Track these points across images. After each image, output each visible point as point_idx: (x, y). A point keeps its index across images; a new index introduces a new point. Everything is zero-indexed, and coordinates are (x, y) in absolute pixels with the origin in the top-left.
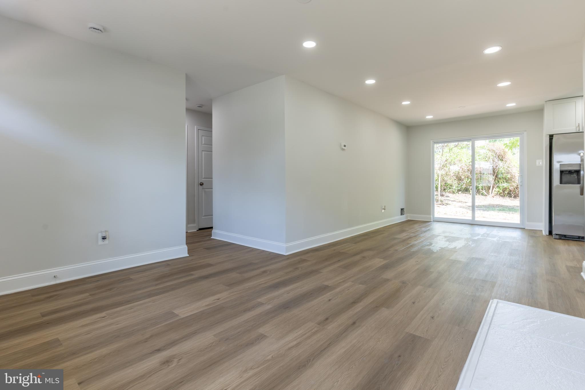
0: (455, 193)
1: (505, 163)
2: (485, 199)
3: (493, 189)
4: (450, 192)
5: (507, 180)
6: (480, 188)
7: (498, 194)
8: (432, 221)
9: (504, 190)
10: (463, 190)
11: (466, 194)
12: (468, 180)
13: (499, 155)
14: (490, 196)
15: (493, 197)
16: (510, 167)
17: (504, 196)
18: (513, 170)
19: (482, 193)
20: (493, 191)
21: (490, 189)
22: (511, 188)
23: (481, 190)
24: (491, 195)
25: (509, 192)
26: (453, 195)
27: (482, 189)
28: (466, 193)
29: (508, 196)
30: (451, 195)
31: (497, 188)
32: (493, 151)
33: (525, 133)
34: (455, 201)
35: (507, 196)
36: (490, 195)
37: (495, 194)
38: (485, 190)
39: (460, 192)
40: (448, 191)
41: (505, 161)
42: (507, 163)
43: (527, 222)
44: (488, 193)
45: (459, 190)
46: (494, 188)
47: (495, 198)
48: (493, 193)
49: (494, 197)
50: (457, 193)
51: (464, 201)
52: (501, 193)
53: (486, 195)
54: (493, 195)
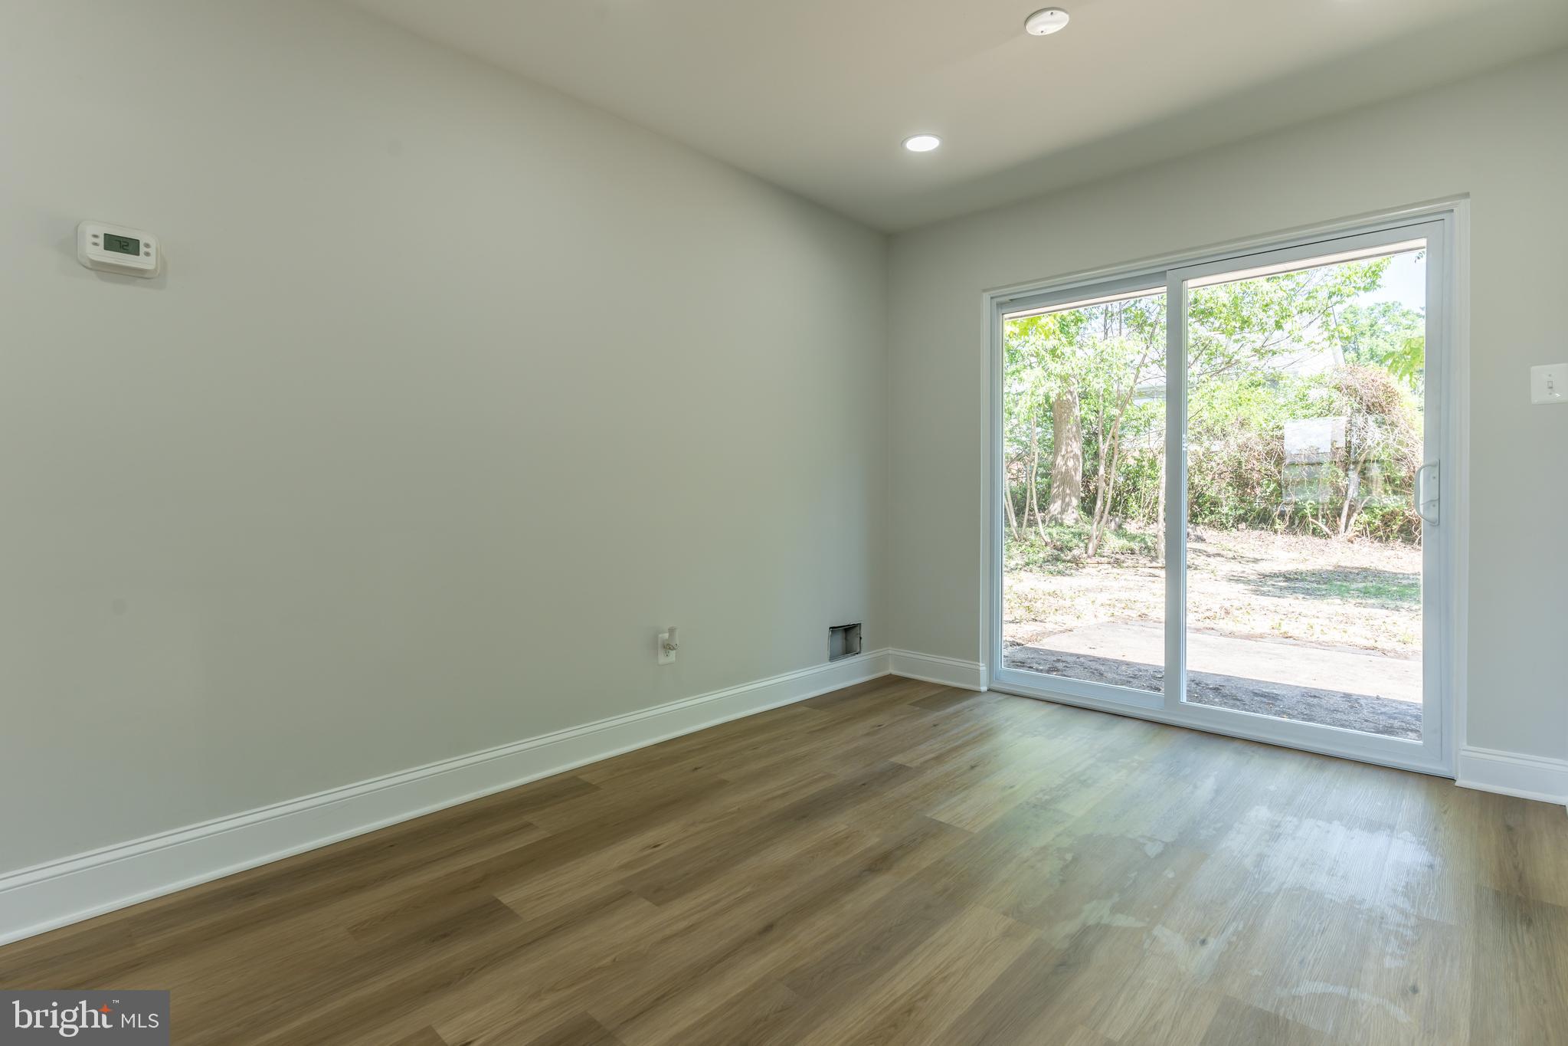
0: (1226, 528)
1: (1393, 430)
2: (1322, 548)
3: (1349, 517)
4: (1211, 524)
5: (1397, 485)
6: (1308, 511)
7: (1368, 532)
8: (984, 688)
9: (1388, 519)
10: (1254, 517)
11: (1260, 532)
12: (1268, 487)
13: (1373, 404)
14: (1341, 540)
15: (1349, 541)
16: (1410, 442)
17: (1387, 540)
18: (1416, 454)
19: (1314, 529)
20: (1352, 521)
21: (1339, 515)
22: (1411, 513)
23: (1310, 519)
24: (1343, 536)
25: (1403, 525)
26: (1221, 534)
27: (1315, 517)
28: (1263, 528)
29: (1400, 540)
30: (1210, 534)
31: (1364, 515)
32: (1351, 391)
33: (1462, 207)
34: (1219, 555)
35: (1398, 537)
36: (1340, 536)
37: (1358, 533)
38: (1325, 520)
39: (1243, 526)
40: (1206, 521)
41: (1392, 424)
42: (1396, 432)
43: (1464, 744)
44: (1335, 530)
45: (1241, 519)
46: (1354, 511)
47: (1356, 546)
48: (1349, 528)
49: (1352, 542)
50: (1233, 526)
51: (1251, 555)
52: (1377, 529)
53: (1327, 536)
54: (1350, 534)
